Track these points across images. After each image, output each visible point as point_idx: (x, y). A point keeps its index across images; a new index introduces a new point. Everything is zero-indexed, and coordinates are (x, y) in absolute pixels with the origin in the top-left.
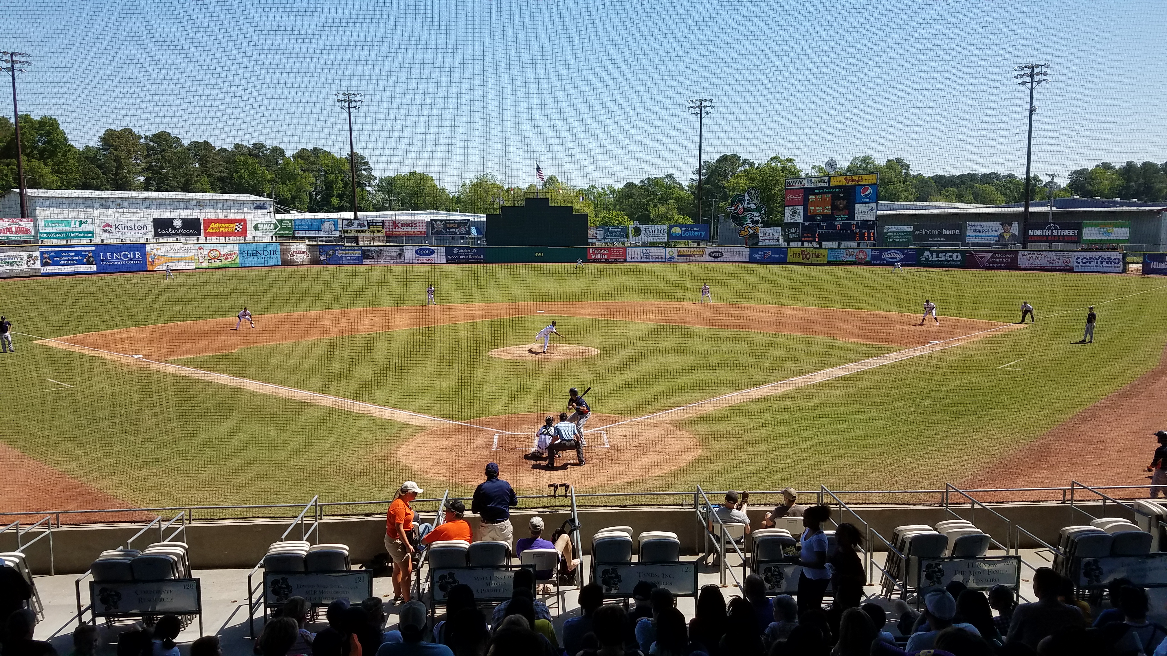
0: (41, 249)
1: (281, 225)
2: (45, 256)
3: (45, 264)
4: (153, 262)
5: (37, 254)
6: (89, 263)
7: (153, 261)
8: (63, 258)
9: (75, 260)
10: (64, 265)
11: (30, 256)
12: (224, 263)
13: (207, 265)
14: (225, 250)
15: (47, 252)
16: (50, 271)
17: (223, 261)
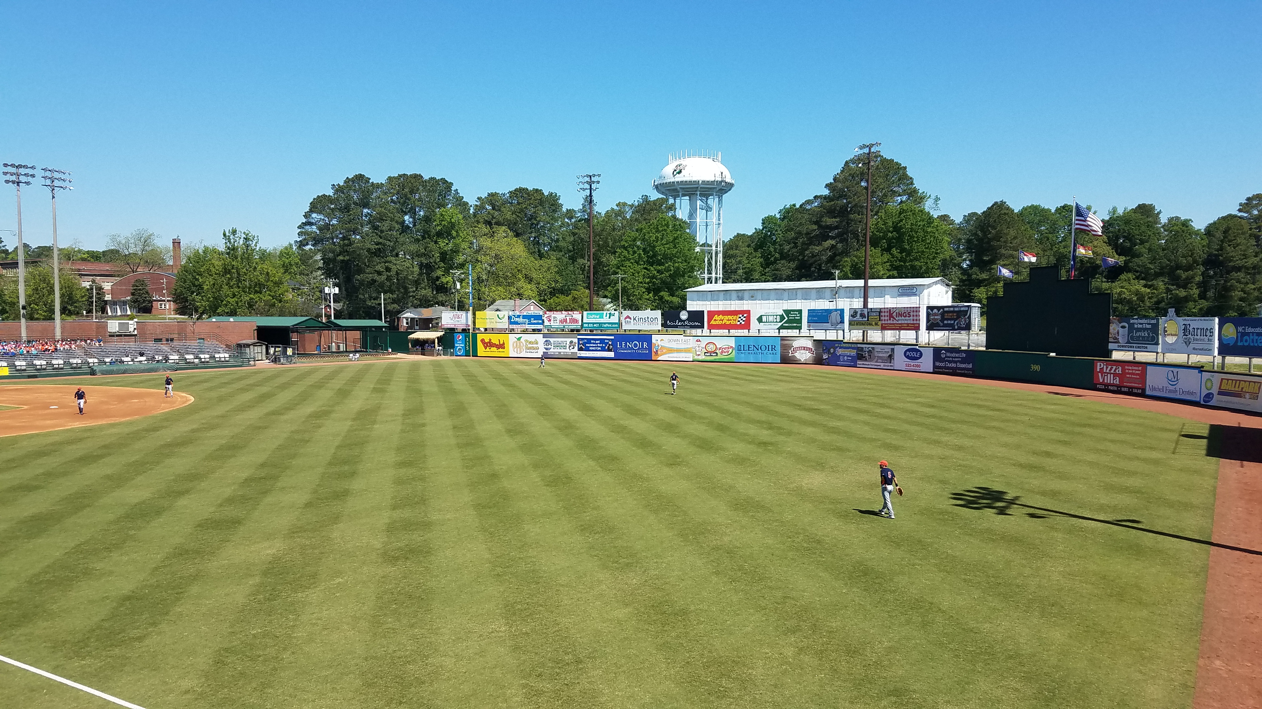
0: (579, 337)
1: (788, 317)
2: (581, 342)
3: (580, 349)
4: (656, 353)
5: (575, 340)
6: (609, 350)
7: (657, 351)
8: (592, 345)
9: (600, 347)
10: (593, 350)
11: (571, 342)
12: (720, 357)
13: (702, 357)
14: (721, 343)
15: (583, 339)
16: (582, 355)
17: (719, 354)
